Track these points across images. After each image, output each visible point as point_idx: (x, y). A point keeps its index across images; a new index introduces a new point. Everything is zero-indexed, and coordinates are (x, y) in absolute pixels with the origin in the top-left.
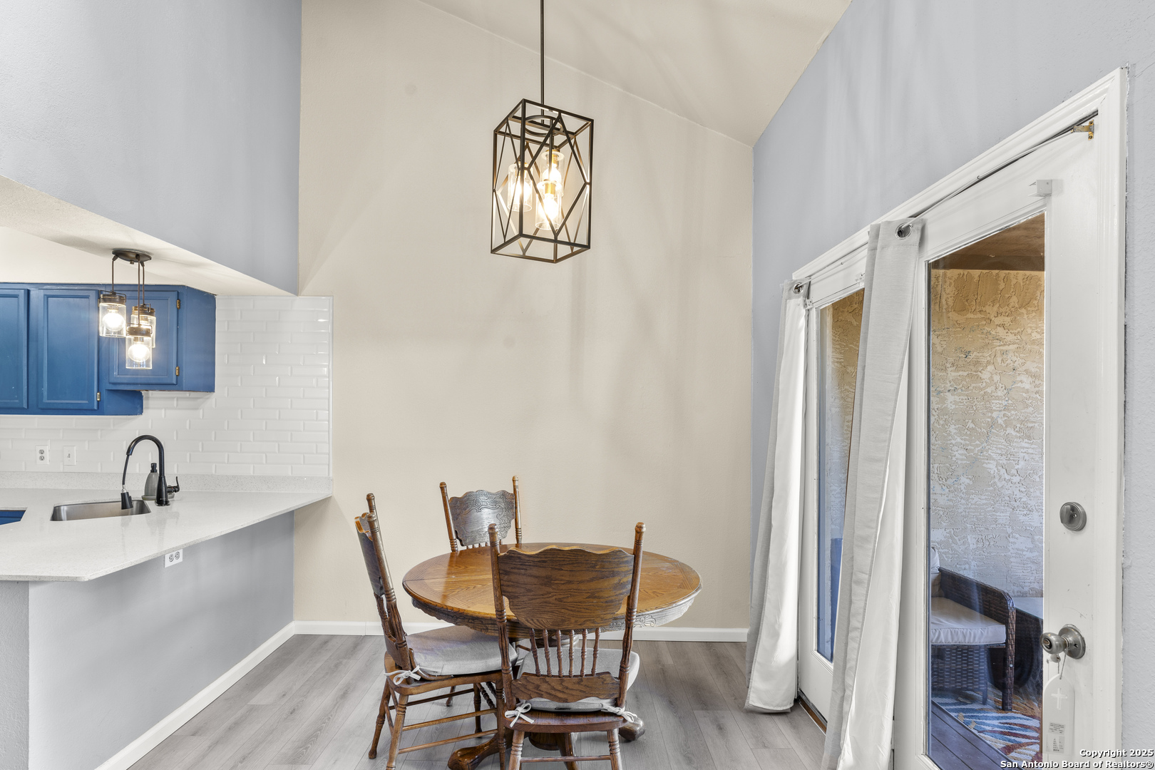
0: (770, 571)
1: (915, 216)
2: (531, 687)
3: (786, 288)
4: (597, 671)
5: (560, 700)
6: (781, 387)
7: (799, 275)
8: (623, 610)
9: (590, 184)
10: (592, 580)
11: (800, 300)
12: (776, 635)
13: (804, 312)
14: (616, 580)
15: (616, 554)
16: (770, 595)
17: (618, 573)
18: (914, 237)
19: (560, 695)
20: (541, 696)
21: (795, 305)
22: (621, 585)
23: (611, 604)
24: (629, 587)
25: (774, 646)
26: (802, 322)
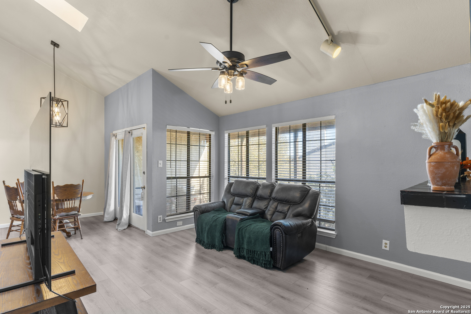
0: (108, 193)
1: (131, 130)
2: (61, 211)
3: (112, 135)
4: (75, 206)
5: (67, 212)
6: (110, 155)
7: (114, 132)
8: (79, 196)
9: (68, 114)
10: (74, 190)
11: (114, 138)
12: (110, 205)
13: (115, 140)
14: (79, 189)
15: (78, 185)
16: (109, 198)
17: (79, 188)
18: (130, 134)
19: (67, 211)
20: (63, 212)
21: (113, 138)
22: (80, 190)
23: (78, 194)
24: (81, 191)
25: (109, 208)
26: (115, 142)
